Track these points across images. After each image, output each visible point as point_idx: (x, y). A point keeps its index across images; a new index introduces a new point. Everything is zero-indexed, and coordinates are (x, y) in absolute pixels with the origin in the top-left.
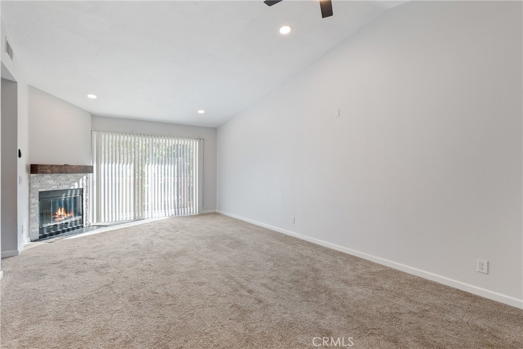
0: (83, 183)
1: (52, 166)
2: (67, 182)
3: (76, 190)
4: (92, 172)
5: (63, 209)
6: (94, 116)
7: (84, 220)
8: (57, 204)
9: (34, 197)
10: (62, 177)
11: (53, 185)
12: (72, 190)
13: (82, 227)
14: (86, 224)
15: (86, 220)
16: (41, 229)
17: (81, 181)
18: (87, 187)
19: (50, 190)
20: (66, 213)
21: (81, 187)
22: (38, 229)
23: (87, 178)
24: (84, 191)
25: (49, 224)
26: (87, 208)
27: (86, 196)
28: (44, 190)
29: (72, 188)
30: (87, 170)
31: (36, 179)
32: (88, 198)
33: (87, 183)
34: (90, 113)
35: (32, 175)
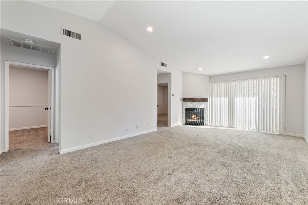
0: (204, 106)
1: (189, 99)
2: (196, 105)
3: (201, 109)
4: (208, 101)
5: (195, 116)
6: (210, 77)
7: (205, 121)
8: (193, 113)
9: (184, 110)
10: (194, 103)
11: (191, 106)
12: (199, 108)
13: (204, 124)
14: (206, 123)
15: (206, 122)
16: (186, 121)
17: (203, 104)
18: (206, 108)
19: (189, 107)
20: (197, 117)
21: (203, 107)
22: (185, 121)
23: (206, 104)
24: (205, 109)
25: (189, 120)
26: (206, 116)
27: (206, 111)
28: (187, 107)
29: (199, 107)
30: (205, 100)
31: (184, 104)
32: (207, 112)
33: (206, 106)
34: (208, 76)
35: (183, 102)
